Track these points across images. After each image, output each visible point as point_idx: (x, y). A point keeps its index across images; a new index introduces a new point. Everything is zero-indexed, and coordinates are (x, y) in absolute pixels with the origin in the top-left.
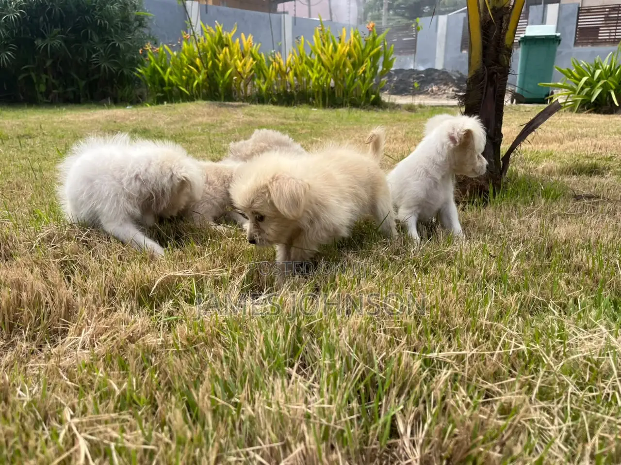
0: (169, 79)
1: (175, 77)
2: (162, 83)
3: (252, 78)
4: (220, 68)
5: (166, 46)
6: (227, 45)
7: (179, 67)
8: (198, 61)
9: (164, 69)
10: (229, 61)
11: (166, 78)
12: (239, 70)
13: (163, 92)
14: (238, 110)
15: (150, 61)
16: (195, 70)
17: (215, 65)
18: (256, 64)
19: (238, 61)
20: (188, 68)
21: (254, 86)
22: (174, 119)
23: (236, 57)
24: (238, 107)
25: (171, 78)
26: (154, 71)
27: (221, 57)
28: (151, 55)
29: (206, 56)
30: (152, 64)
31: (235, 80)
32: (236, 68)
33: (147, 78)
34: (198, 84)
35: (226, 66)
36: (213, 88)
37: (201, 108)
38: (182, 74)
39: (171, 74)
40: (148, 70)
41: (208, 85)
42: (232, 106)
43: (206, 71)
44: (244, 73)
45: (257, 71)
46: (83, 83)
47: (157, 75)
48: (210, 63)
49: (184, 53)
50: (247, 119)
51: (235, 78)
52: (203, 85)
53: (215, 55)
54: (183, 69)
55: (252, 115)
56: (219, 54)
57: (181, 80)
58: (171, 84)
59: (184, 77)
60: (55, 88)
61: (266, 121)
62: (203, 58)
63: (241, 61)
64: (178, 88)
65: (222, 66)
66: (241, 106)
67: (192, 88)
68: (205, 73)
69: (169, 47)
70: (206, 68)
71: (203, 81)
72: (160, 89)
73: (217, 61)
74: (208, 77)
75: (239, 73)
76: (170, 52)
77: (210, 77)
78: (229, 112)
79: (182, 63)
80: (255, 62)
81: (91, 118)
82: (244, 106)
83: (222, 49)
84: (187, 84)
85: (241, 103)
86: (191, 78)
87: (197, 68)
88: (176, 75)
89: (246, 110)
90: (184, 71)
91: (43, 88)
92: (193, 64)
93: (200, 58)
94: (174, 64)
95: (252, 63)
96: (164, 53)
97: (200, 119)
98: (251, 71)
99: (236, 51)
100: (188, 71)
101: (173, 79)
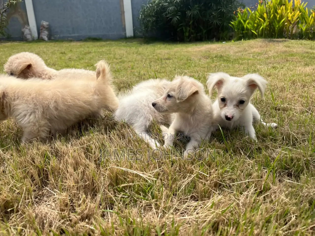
0: (247, 26)
1: (250, 25)
2: (243, 28)
3: (298, 23)
4: (278, 19)
5: (248, 9)
6: (284, 5)
7: (253, 19)
8: (265, 15)
9: (245, 21)
10: (284, 14)
11: (245, 27)
12: (289, 19)
13: (242, 34)
14: (280, 44)
15: (238, 17)
16: (262, 20)
17: (275, 17)
18: (301, 14)
19: (290, 14)
20: (259, 19)
21: (298, 27)
22: (240, 50)
23: (288, 11)
24: (280, 42)
25: (248, 26)
26: (240, 22)
27: (279, 11)
28: (240, 14)
29: (270, 12)
30: (239, 19)
31: (286, 25)
32: (288, 18)
33: (235, 27)
34: (263, 28)
35: (282, 17)
36: (271, 30)
37: (257, 43)
38: (254, 23)
39: (248, 24)
40: (237, 22)
41: (269, 29)
42: (278, 41)
43: (269, 20)
44: (293, 21)
45: (301, 19)
46: (204, 31)
47: (241, 25)
48: (272, 16)
49: (258, 11)
50: (285, 49)
51: (286, 23)
52: (265, 29)
53: (276, 11)
54: (255, 20)
55: (289, 47)
56: (278, 10)
57: (254, 27)
58: (247, 29)
59: (255, 25)
60: (192, 34)
61: (297, 50)
62: (268, 13)
63: (291, 14)
64: (251, 31)
65: (279, 17)
66: (283, 41)
67: (259, 31)
68: (268, 22)
69: (250, 9)
70: (270, 19)
71: (266, 26)
72: (241, 32)
73: (276, 14)
74: (270, 24)
75: (289, 20)
76: (250, 11)
77: (271, 24)
78: (274, 45)
79: (255, 17)
80: (300, 14)
81: (200, 49)
82: (285, 41)
83: (281, 6)
84: (257, 29)
85: (284, 39)
86: (259, 25)
87: (264, 19)
88: (251, 24)
89: (286, 44)
90: (256, 21)
91: (187, 34)
92: (262, 17)
93: (267, 13)
94: (251, 18)
95: (299, 14)
96: (247, 12)
97: (255, 50)
98: (297, 19)
99: (289, 8)
100: (259, 21)
101: (249, 26)
